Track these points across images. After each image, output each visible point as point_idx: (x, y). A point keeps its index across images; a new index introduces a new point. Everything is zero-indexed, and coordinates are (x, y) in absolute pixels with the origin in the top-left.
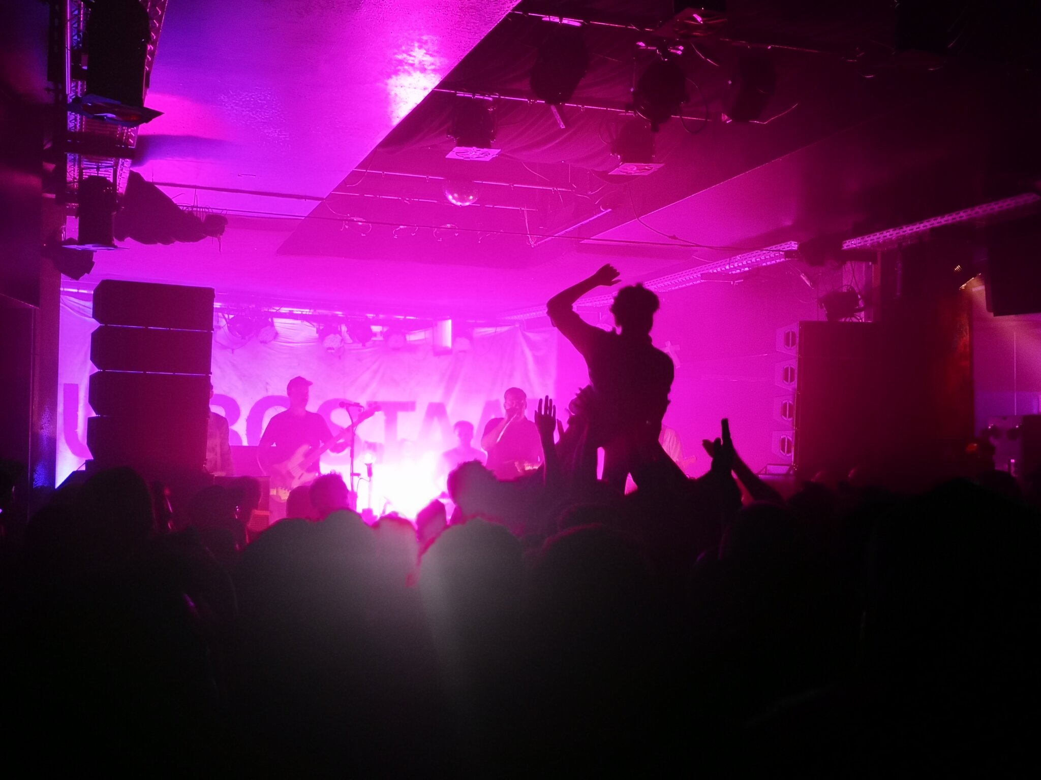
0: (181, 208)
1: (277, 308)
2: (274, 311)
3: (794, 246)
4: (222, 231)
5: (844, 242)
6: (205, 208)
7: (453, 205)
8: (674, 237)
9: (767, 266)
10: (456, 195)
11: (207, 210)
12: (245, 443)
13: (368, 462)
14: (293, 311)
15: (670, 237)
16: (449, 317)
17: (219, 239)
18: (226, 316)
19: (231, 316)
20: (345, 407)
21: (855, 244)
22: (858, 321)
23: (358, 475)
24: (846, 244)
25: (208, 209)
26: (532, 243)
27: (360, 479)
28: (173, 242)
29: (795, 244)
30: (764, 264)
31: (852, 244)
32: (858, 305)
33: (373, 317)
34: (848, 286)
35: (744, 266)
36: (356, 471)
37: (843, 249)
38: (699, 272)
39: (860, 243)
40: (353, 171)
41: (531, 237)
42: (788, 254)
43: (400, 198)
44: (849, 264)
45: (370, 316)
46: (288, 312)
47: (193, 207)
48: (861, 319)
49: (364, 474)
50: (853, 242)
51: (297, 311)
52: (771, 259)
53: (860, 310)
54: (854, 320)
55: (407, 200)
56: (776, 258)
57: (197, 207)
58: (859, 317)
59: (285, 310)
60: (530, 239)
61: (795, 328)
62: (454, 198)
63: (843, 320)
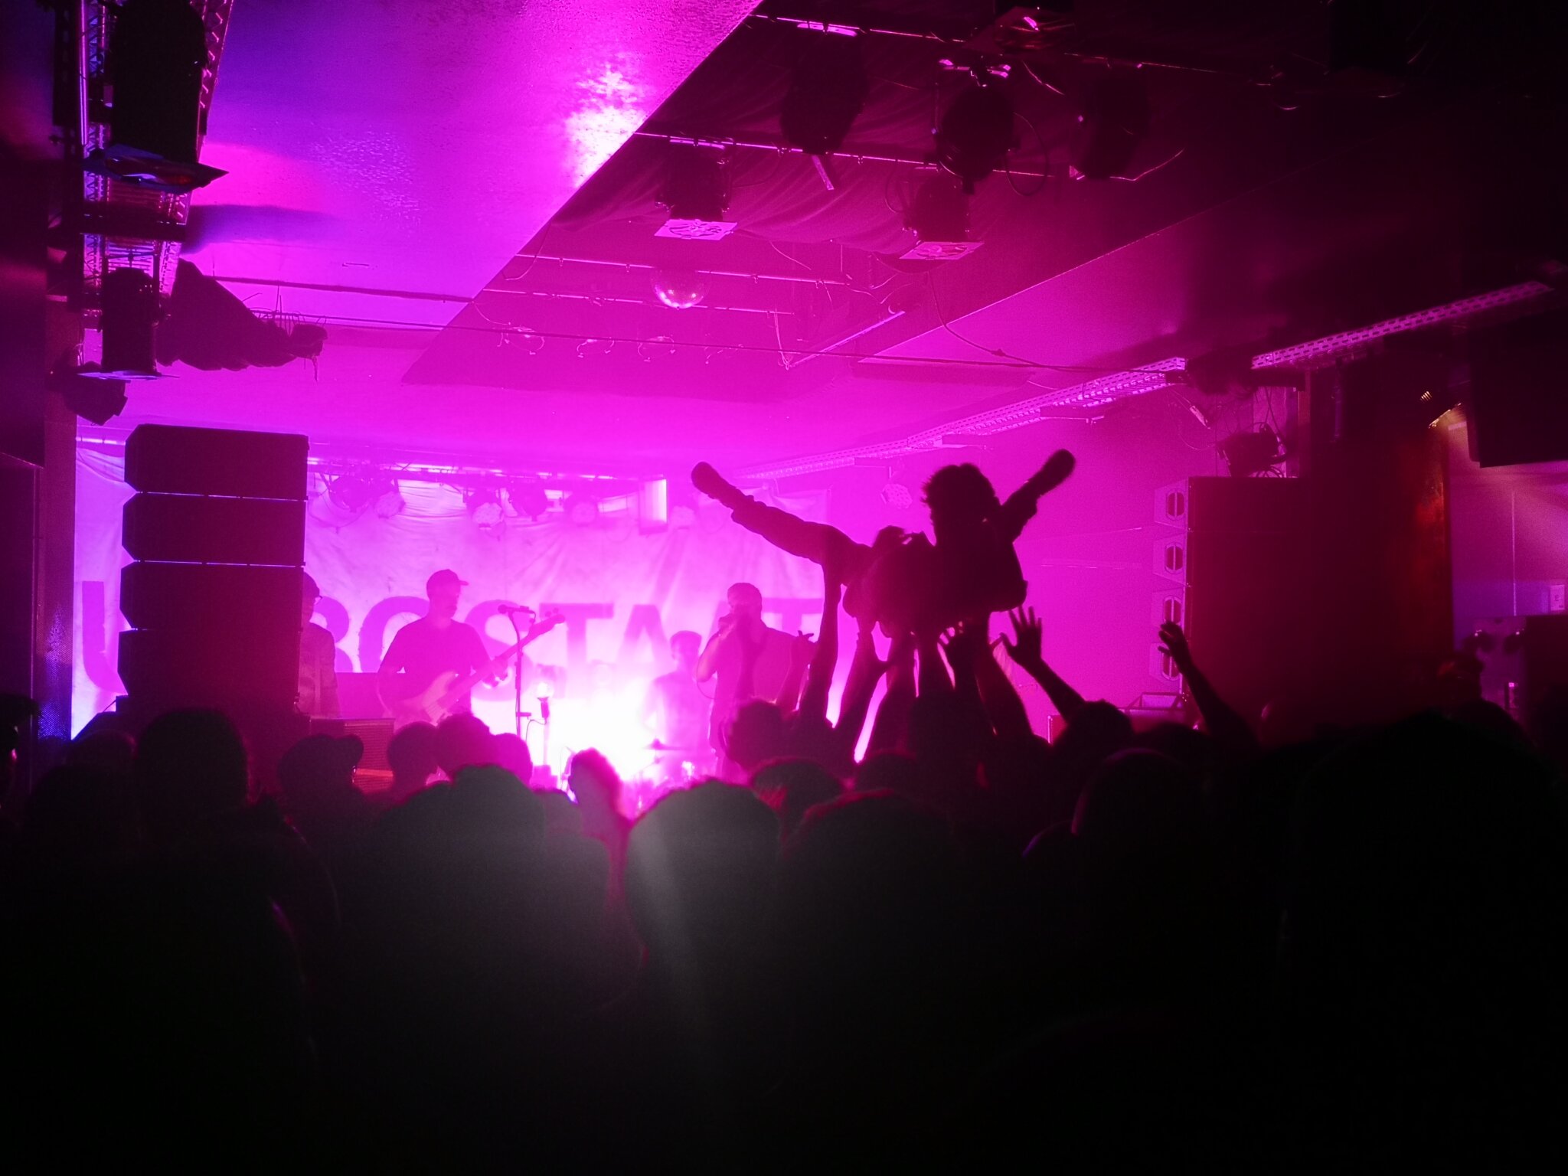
0: (257, 315)
1: (404, 465)
2: (399, 469)
3: (1179, 364)
4: (318, 350)
5: (1255, 357)
6: (292, 315)
7: (666, 308)
8: (1000, 353)
9: (1140, 395)
10: (671, 292)
11: (295, 318)
12: (357, 668)
13: (542, 695)
14: (427, 469)
15: (993, 352)
16: (662, 476)
17: (314, 361)
18: (327, 477)
19: (334, 478)
20: (507, 613)
21: (1271, 361)
22: (1276, 476)
23: (528, 715)
24: (1258, 361)
25: (297, 316)
26: (787, 363)
27: (531, 720)
28: (245, 367)
29: (1181, 361)
30: (1135, 392)
31: (1267, 360)
32: (1277, 452)
33: (548, 477)
34: (1262, 423)
35: (1105, 396)
36: (523, 710)
37: (1253, 368)
38: (1038, 404)
39: (1279, 359)
40: (515, 257)
41: (784, 354)
42: (1171, 376)
43: (587, 298)
44: (1262, 390)
45: (544, 475)
46: (420, 470)
47: (274, 313)
48: (1282, 473)
49: (537, 713)
50: (1268, 358)
51: (433, 469)
52: (1146, 384)
53: (1280, 460)
54: (1271, 475)
55: (597, 300)
56: (1152, 382)
57: (281, 314)
58: (1278, 469)
59: (414, 467)
60: (783, 358)
61: (1182, 487)
62: (668, 296)
63: (1255, 475)
